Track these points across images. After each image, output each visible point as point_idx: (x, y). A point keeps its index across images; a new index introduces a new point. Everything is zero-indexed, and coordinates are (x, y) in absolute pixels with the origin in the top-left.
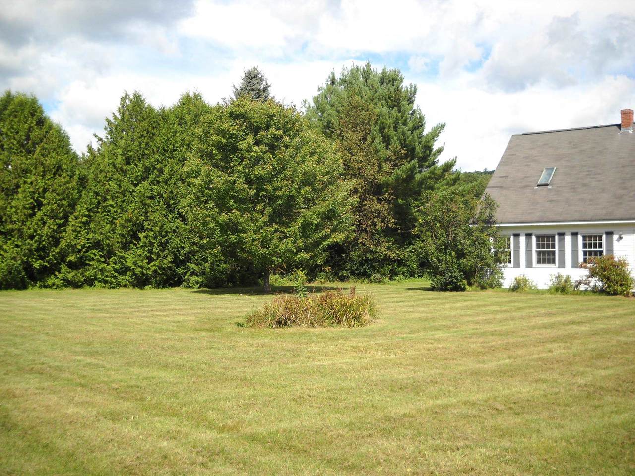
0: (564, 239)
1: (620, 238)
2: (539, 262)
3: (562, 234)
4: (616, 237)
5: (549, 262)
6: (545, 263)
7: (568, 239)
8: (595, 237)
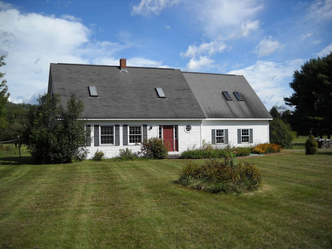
0: (119, 129)
1: (151, 128)
2: (102, 143)
3: (117, 126)
4: (148, 128)
5: (108, 143)
6: (103, 143)
7: (121, 128)
8: (136, 127)
